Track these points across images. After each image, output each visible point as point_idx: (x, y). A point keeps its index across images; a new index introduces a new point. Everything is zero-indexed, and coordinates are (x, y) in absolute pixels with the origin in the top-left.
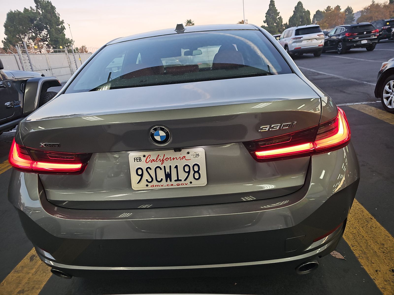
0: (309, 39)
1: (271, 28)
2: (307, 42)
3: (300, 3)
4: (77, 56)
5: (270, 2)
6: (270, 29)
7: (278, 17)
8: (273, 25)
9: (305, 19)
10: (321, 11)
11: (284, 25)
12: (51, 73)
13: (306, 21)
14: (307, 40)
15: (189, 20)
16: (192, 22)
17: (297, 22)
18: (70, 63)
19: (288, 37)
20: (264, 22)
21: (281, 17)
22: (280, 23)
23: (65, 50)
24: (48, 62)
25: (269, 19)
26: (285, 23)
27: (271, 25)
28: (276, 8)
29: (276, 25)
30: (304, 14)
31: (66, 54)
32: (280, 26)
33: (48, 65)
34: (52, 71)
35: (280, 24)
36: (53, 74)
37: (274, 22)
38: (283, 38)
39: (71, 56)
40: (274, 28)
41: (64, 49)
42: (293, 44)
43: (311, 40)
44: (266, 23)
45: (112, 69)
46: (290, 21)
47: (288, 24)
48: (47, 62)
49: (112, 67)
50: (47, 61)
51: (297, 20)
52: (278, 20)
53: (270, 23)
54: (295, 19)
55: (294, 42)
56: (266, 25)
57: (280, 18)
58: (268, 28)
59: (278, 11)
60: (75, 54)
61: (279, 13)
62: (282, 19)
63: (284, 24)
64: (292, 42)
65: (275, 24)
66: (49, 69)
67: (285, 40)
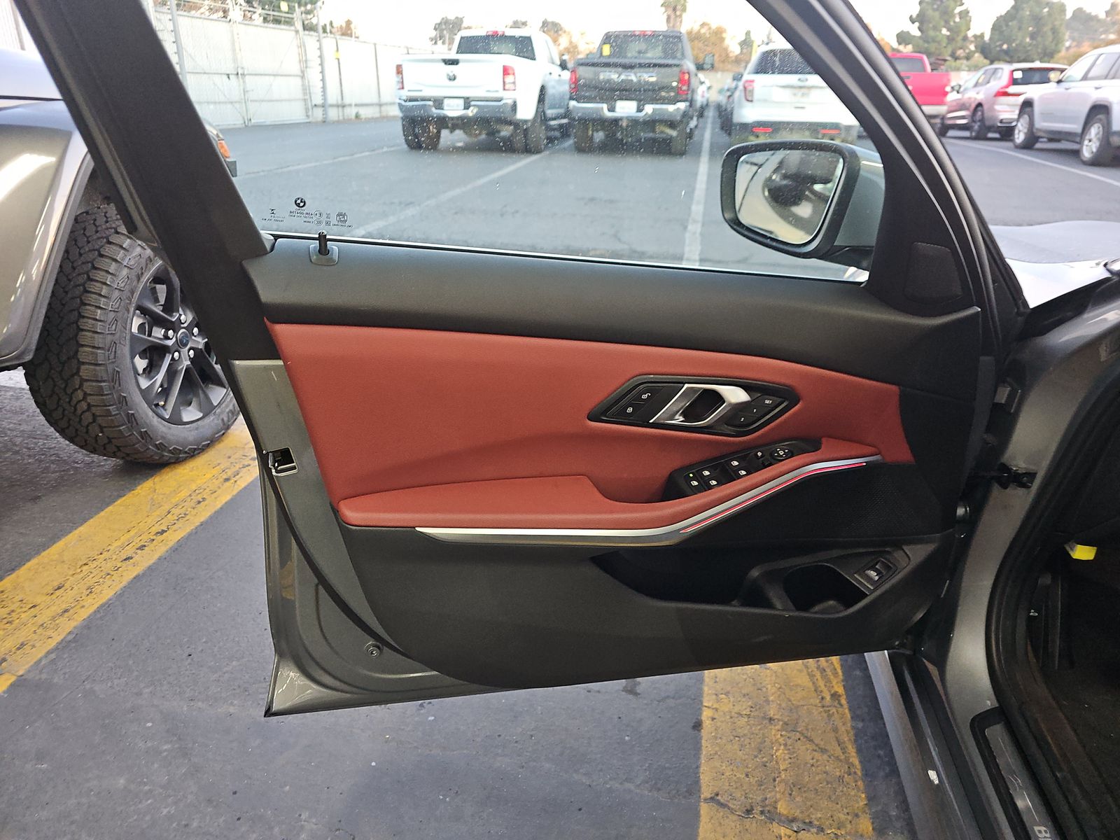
1: (928, 42)
4: (329, 42)
6: (926, 45)
7: (958, 10)
8: (938, 33)
9: (1047, 29)
11: (973, 39)
12: (242, 88)
13: (1050, 33)
17: (1020, 34)
18: (304, 62)
20: (913, 21)
21: (968, 12)
22: (963, 28)
23: (293, 18)
24: (238, 51)
25: (930, 12)
26: (978, 33)
27: (931, 33)
29: (948, 33)
30: (1046, 10)
31: (297, 32)
32: (960, 38)
33: (235, 60)
34: (244, 82)
35: (963, 34)
36: (247, 91)
37: (942, 23)
38: (1086, 78)
39: (311, 40)
40: (939, 42)
41: (292, 14)
44: (917, 24)
45: (446, 102)
46: (996, 28)
47: (987, 38)
48: (234, 50)
49: (445, 98)
50: (233, 44)
51: (1020, 28)
52: (957, 19)
53: (931, 25)
54: (1013, 24)
56: (914, 30)
57: (965, 15)
58: (921, 42)
60: (325, 35)
63: (975, 36)
65: (944, 31)
66: (238, 74)
67: (1097, 88)
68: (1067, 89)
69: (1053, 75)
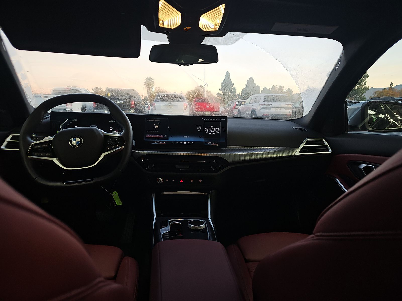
0: (278, 108)
2: (276, 110)
3: (251, 78)
5: (226, 74)
7: (232, 87)
10: (267, 88)
14: (276, 108)
15: (149, 77)
16: (152, 80)
19: (255, 103)
20: (220, 90)
22: (234, 92)
26: (238, 93)
28: (231, 79)
32: (234, 95)
37: (229, 91)
38: (250, 103)
42: (262, 111)
43: (280, 108)
46: (243, 92)
55: (263, 108)
57: (234, 89)
59: (233, 83)
61: (233, 84)
62: (236, 89)
63: (237, 94)
64: (261, 108)
65: (229, 93)
67: (252, 106)
68: (246, 106)
69: (243, 103)
